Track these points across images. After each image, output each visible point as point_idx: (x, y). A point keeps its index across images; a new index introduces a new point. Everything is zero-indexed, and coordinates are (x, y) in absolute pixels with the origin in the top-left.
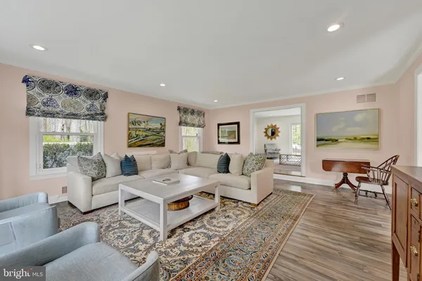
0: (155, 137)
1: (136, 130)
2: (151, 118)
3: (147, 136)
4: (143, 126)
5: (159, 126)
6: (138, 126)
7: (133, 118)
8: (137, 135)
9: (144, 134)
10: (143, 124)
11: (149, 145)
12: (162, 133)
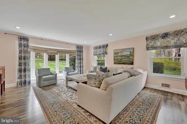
0: (126, 59)
1: (117, 56)
2: (124, 50)
3: (122, 59)
4: (120, 54)
5: (129, 53)
6: (117, 55)
7: (115, 51)
8: (117, 59)
9: (120, 58)
10: (120, 53)
11: (123, 63)
12: (131, 57)
